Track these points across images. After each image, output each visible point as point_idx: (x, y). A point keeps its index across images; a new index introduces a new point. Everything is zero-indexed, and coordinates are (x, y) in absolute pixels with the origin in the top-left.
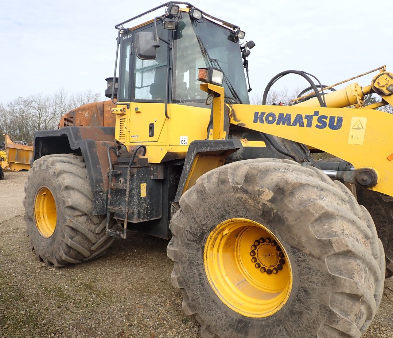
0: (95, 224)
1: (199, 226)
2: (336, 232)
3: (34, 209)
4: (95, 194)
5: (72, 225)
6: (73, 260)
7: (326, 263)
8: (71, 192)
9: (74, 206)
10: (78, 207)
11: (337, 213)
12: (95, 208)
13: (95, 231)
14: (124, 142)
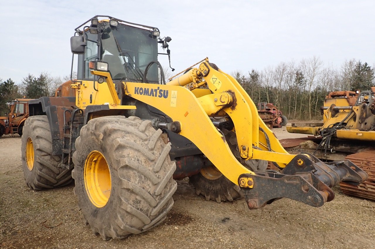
0: (57, 161)
1: (81, 157)
2: (124, 155)
3: (26, 152)
4: (54, 141)
5: (39, 161)
6: (44, 185)
7: (119, 172)
8: (40, 140)
9: (41, 149)
10: (43, 150)
11: (126, 145)
12: (54, 150)
13: (57, 166)
14: (80, 107)
